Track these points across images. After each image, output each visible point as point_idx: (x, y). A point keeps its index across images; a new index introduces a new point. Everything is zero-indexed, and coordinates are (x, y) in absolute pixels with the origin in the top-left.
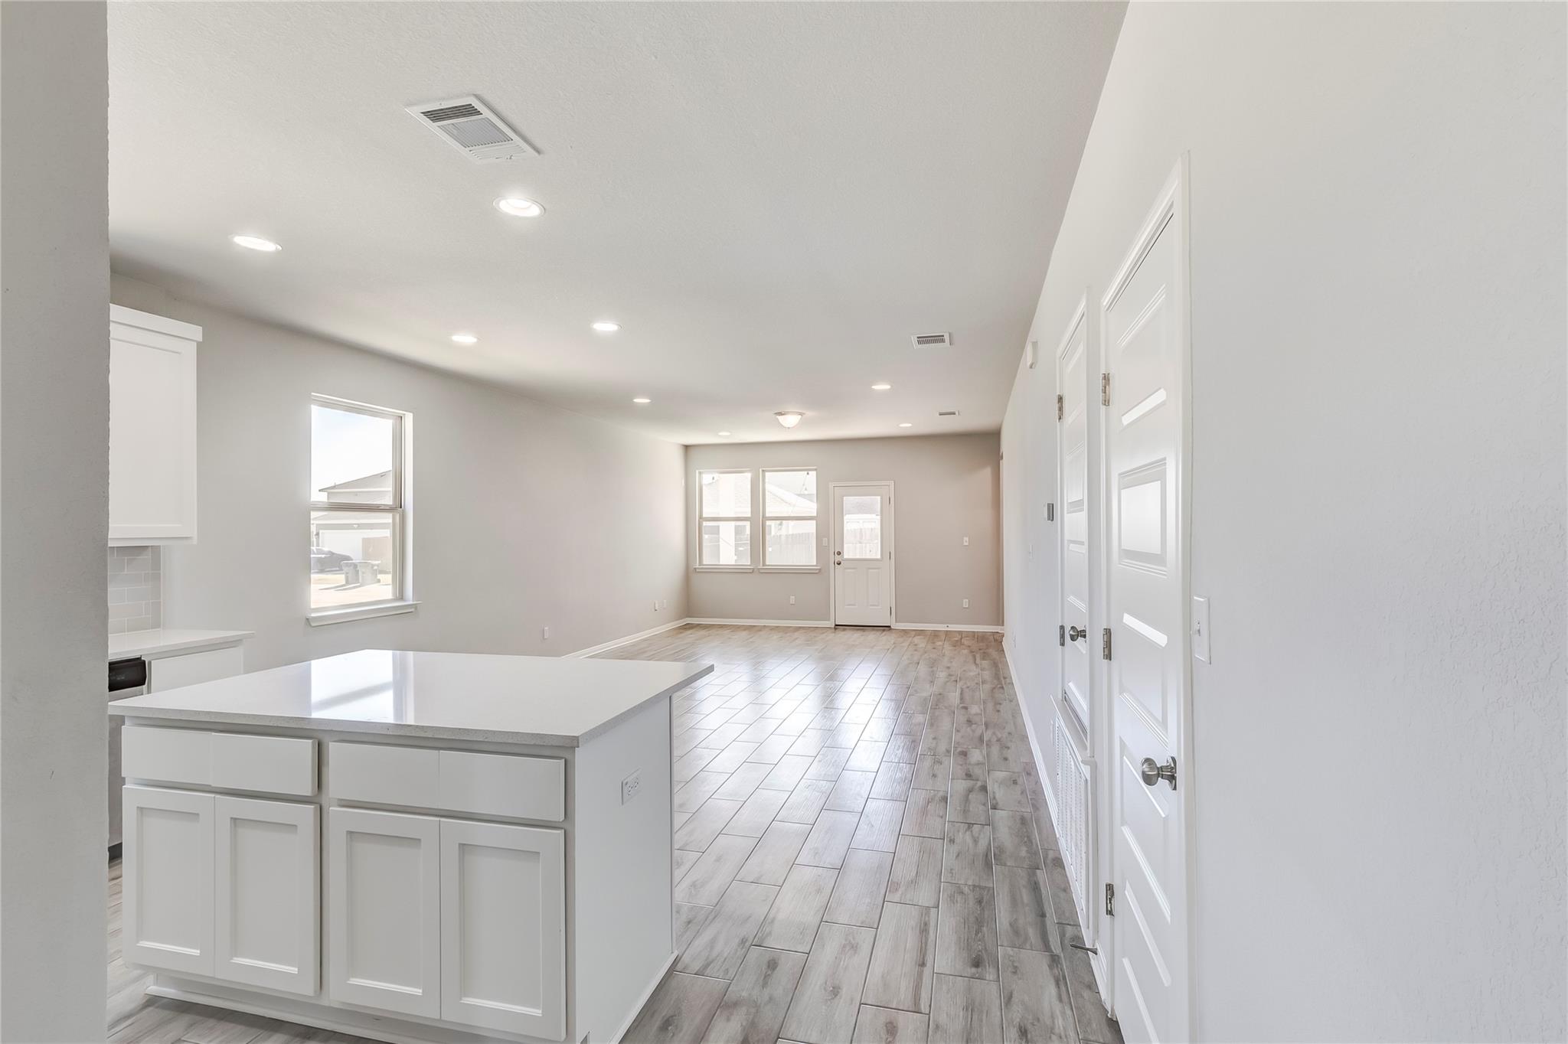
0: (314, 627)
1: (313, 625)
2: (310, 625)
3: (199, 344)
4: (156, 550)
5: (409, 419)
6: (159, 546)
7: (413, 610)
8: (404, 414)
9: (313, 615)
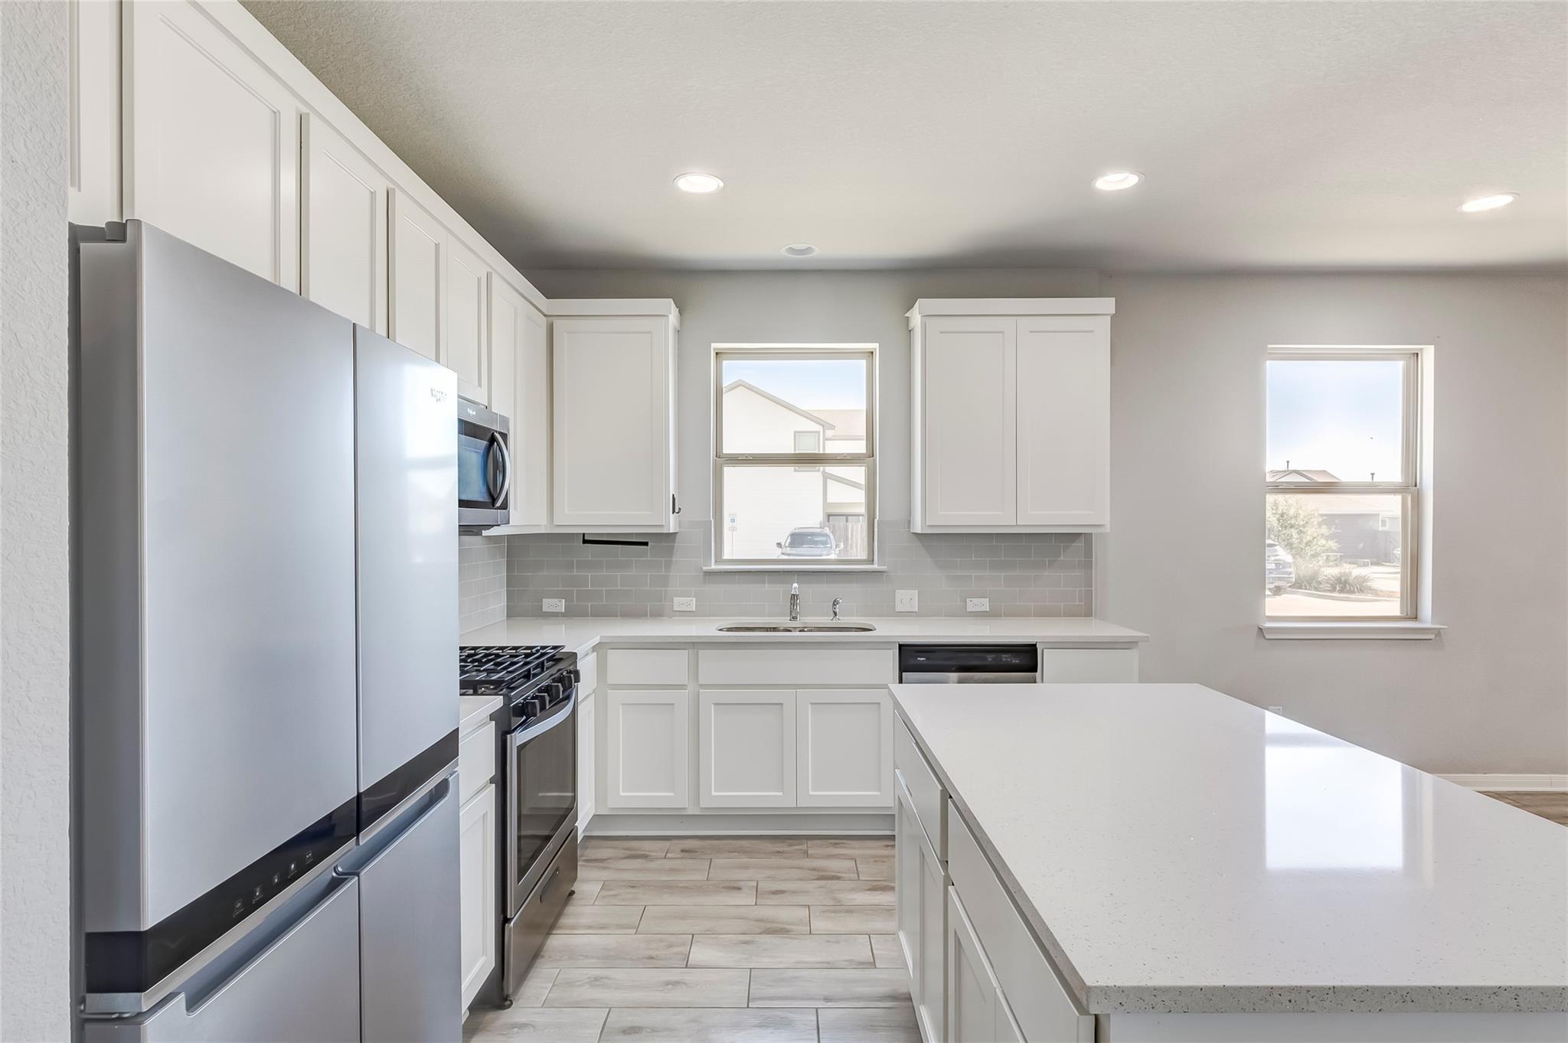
0: (1268, 639)
1: (1267, 637)
2: (1264, 637)
3: (1113, 317)
4: (1088, 537)
5: (1429, 354)
6: (1091, 534)
7: (1432, 637)
8: (1422, 349)
9: (1268, 625)
